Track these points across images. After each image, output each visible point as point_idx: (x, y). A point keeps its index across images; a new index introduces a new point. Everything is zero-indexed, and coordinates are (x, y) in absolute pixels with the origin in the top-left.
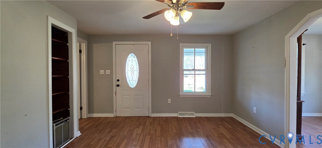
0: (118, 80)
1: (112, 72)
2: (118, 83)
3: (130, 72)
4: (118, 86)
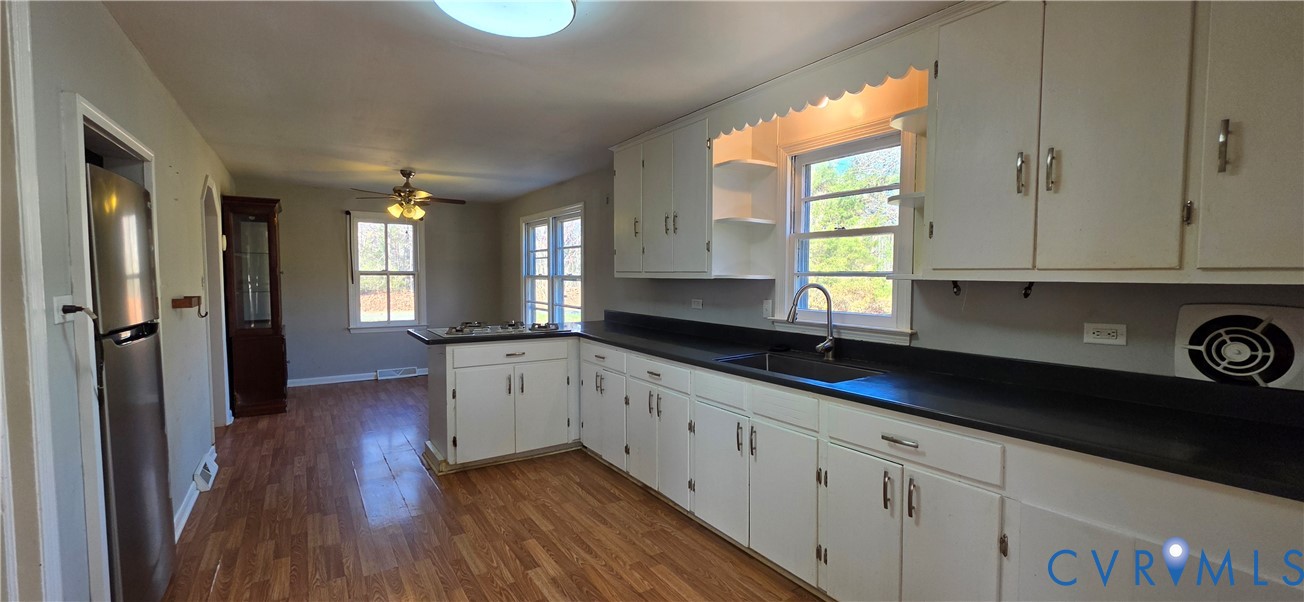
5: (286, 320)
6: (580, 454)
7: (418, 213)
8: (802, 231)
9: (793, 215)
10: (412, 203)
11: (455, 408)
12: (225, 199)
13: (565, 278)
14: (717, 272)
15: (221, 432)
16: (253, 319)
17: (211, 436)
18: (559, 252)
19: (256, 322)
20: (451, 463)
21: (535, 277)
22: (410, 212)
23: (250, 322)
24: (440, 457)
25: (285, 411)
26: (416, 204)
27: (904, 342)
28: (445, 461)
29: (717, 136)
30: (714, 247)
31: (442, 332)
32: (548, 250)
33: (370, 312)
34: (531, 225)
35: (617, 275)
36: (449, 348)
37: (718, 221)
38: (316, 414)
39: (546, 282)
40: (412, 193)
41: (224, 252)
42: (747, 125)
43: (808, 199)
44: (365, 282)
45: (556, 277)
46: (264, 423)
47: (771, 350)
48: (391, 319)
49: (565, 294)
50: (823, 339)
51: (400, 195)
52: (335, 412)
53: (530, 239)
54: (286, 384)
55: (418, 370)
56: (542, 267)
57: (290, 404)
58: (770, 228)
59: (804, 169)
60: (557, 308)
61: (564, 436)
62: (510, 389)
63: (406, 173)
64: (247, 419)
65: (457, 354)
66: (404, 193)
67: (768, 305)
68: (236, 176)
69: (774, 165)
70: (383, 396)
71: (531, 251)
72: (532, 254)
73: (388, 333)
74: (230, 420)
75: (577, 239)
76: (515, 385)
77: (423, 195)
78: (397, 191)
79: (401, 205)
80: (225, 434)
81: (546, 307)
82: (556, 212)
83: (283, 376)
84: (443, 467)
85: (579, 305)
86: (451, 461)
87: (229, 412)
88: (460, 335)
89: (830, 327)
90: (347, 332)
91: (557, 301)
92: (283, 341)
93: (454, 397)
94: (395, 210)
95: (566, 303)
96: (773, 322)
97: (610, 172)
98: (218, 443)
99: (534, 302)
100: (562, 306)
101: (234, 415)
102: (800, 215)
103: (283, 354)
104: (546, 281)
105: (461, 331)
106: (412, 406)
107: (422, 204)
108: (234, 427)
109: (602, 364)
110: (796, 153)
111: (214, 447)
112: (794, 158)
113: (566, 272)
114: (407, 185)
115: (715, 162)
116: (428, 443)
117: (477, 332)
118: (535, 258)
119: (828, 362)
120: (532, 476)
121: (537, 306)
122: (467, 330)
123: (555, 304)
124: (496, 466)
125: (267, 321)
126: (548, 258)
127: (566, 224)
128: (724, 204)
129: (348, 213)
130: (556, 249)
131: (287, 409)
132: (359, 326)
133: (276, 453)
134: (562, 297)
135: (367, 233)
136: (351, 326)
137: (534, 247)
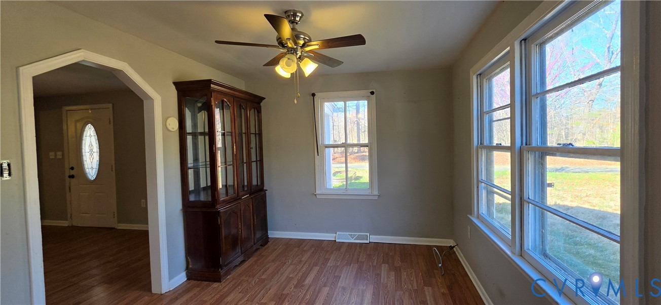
0: (72, 168)
1: (63, 155)
2: (72, 172)
3: (87, 155)
4: (72, 177)
13: (544, 152)
21: (491, 148)
32: (512, 105)
34: (484, 76)
45: (528, 150)
53: (485, 95)
55: (370, 237)
56: (502, 134)
71: (486, 112)
72: (486, 118)
90: (314, 196)
91: (530, 191)
104: (509, 154)
113: (552, 142)
118: (491, 121)
126: (512, 118)
129: (314, 95)
130: (528, 100)
132: (324, 192)
136: (317, 192)
137: (491, 104)
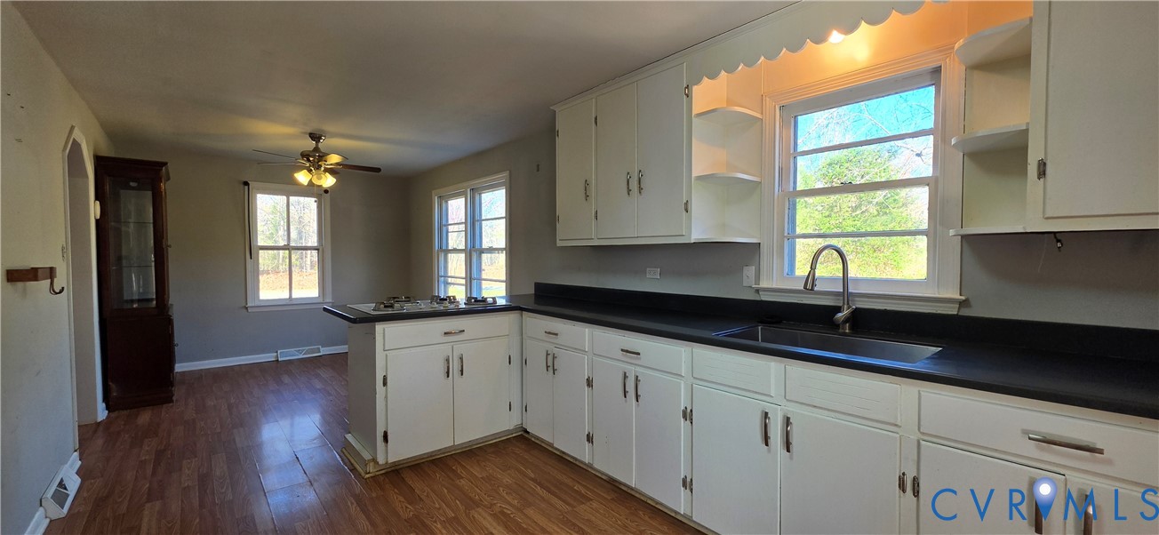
5: (175, 299)
6: (523, 438)
7: (328, 181)
8: (791, 190)
9: (781, 170)
10: (323, 169)
11: (386, 397)
12: (100, 161)
13: (482, 251)
14: (697, 235)
15: (87, 433)
16: (136, 297)
17: (73, 438)
18: (477, 224)
19: (139, 301)
20: (380, 463)
21: (448, 251)
22: (320, 178)
23: (132, 301)
24: (367, 456)
25: (172, 401)
26: (326, 170)
27: (952, 310)
28: (374, 460)
29: (698, 82)
30: (694, 207)
31: (368, 308)
32: (465, 223)
33: (271, 289)
34: (444, 199)
35: (559, 244)
36: (379, 327)
37: (699, 178)
38: (210, 403)
39: (463, 256)
40: (322, 157)
41: (97, 221)
42: (723, 73)
43: (796, 154)
44: (264, 259)
45: (474, 251)
46: (145, 417)
47: (762, 322)
48: (293, 297)
49: (483, 267)
50: (838, 309)
51: (309, 160)
52: (233, 401)
53: (444, 214)
54: (174, 369)
55: (322, 349)
56: (457, 241)
57: (178, 392)
58: (755, 186)
59: (792, 120)
60: (474, 282)
61: (506, 423)
62: (448, 373)
63: (315, 137)
64: (125, 412)
65: (389, 335)
66: (314, 159)
67: (750, 272)
68: (112, 134)
69: (759, 116)
70: (286, 379)
71: (444, 225)
72: (444, 228)
73: (289, 311)
74: (102, 413)
75: (501, 210)
76: (455, 367)
77: (334, 159)
78: (305, 155)
79: (310, 171)
80: (95, 432)
81: (463, 281)
82: (475, 183)
83: (171, 361)
84: (371, 468)
85: (504, 278)
86: (381, 460)
87: (101, 406)
88: (390, 311)
89: (846, 295)
90: (245, 310)
91: (475, 275)
92: (169, 322)
93: (385, 384)
94: (302, 177)
95: (484, 276)
96: (757, 291)
97: (551, 132)
98: (83, 448)
99: (446, 276)
100: (480, 279)
101: (107, 408)
102: (788, 171)
103: (171, 336)
105: (392, 306)
106: (319, 390)
107: (332, 172)
108: (107, 424)
109: (555, 341)
110: (782, 103)
111: (76, 454)
112: (782, 107)
113: (485, 245)
114: (316, 149)
115: (695, 111)
116: (349, 437)
117: (408, 308)
118: (447, 232)
119: (845, 334)
120: (476, 471)
121: (450, 280)
122: (397, 305)
123: (472, 278)
124: (433, 462)
125: (152, 300)
126: (466, 231)
127: (485, 196)
128: (704, 158)
129: (246, 184)
130: (473, 222)
131: (174, 398)
132: (257, 304)
133: (159, 454)
134: (480, 270)
135: (267, 207)
136: (249, 305)
137: (447, 220)
